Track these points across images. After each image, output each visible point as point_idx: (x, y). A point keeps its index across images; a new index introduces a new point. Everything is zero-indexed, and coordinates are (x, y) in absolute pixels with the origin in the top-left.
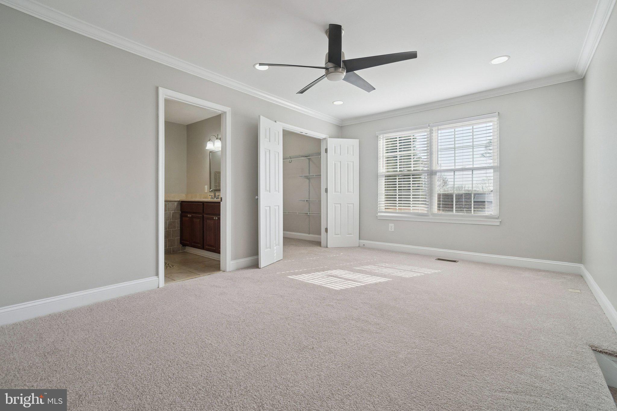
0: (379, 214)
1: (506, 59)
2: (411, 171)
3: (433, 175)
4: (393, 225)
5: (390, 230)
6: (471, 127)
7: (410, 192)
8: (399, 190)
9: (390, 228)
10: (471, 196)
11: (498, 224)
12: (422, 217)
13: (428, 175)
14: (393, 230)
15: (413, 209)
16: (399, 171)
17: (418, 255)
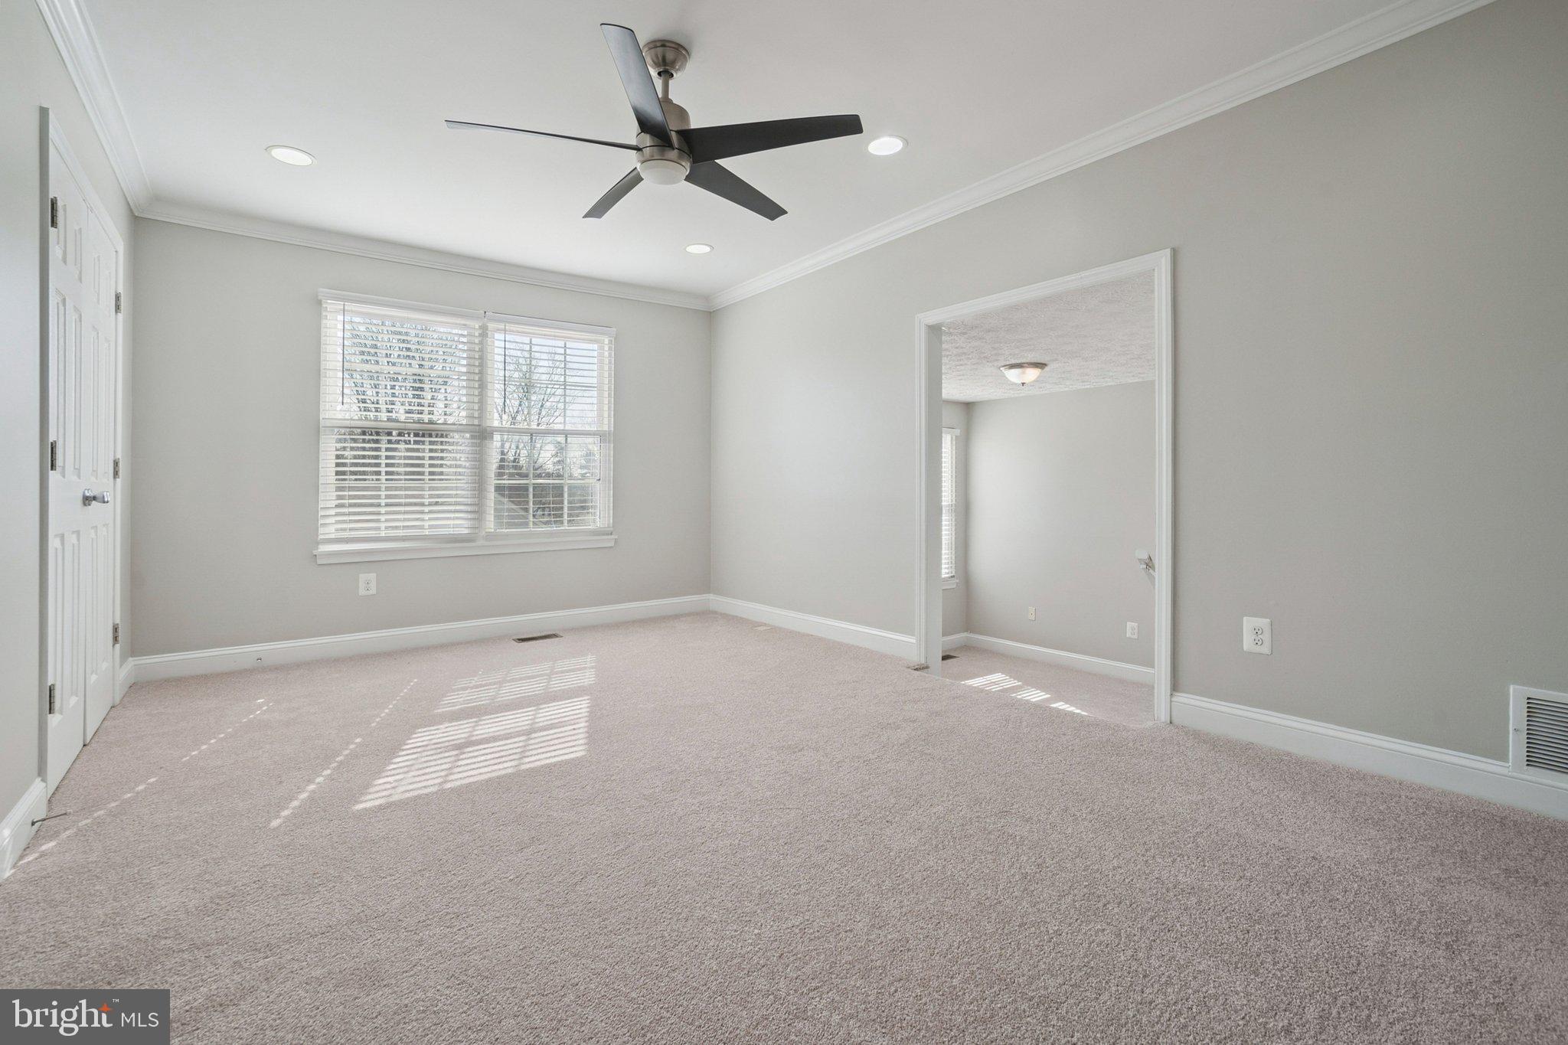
0: (324, 548)
1: (708, 249)
2: (424, 423)
3: (486, 439)
4: (372, 576)
5: (362, 592)
6: (561, 343)
7: (423, 480)
8: (387, 473)
9: (362, 585)
10: (563, 491)
11: (612, 544)
12: (457, 545)
13: (472, 437)
14: (373, 591)
15: (431, 527)
16: (388, 419)
17: (459, 644)
